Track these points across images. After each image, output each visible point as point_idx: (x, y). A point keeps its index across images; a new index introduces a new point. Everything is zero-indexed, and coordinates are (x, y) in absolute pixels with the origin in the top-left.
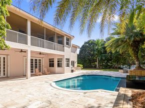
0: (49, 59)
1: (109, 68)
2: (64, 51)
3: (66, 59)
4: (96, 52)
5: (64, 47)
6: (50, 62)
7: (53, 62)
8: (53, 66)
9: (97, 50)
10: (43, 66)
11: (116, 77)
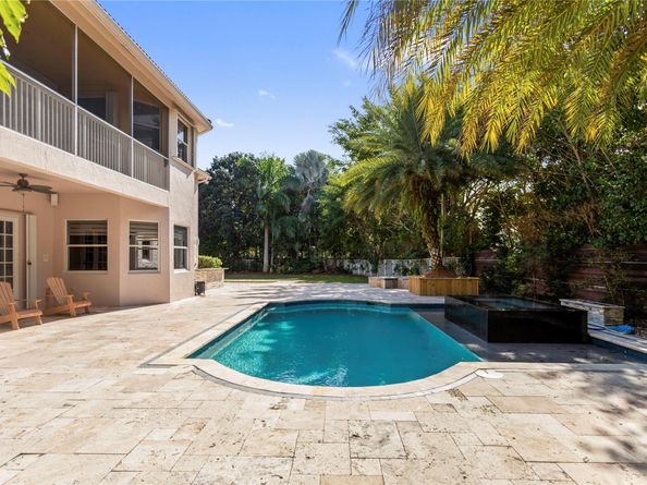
0: (72, 225)
1: (309, 272)
2: (166, 186)
3: (177, 228)
4: (262, 208)
5: (166, 163)
6: (73, 239)
7: (103, 239)
8: (103, 266)
9: (266, 197)
10: (25, 263)
11: (393, 306)
